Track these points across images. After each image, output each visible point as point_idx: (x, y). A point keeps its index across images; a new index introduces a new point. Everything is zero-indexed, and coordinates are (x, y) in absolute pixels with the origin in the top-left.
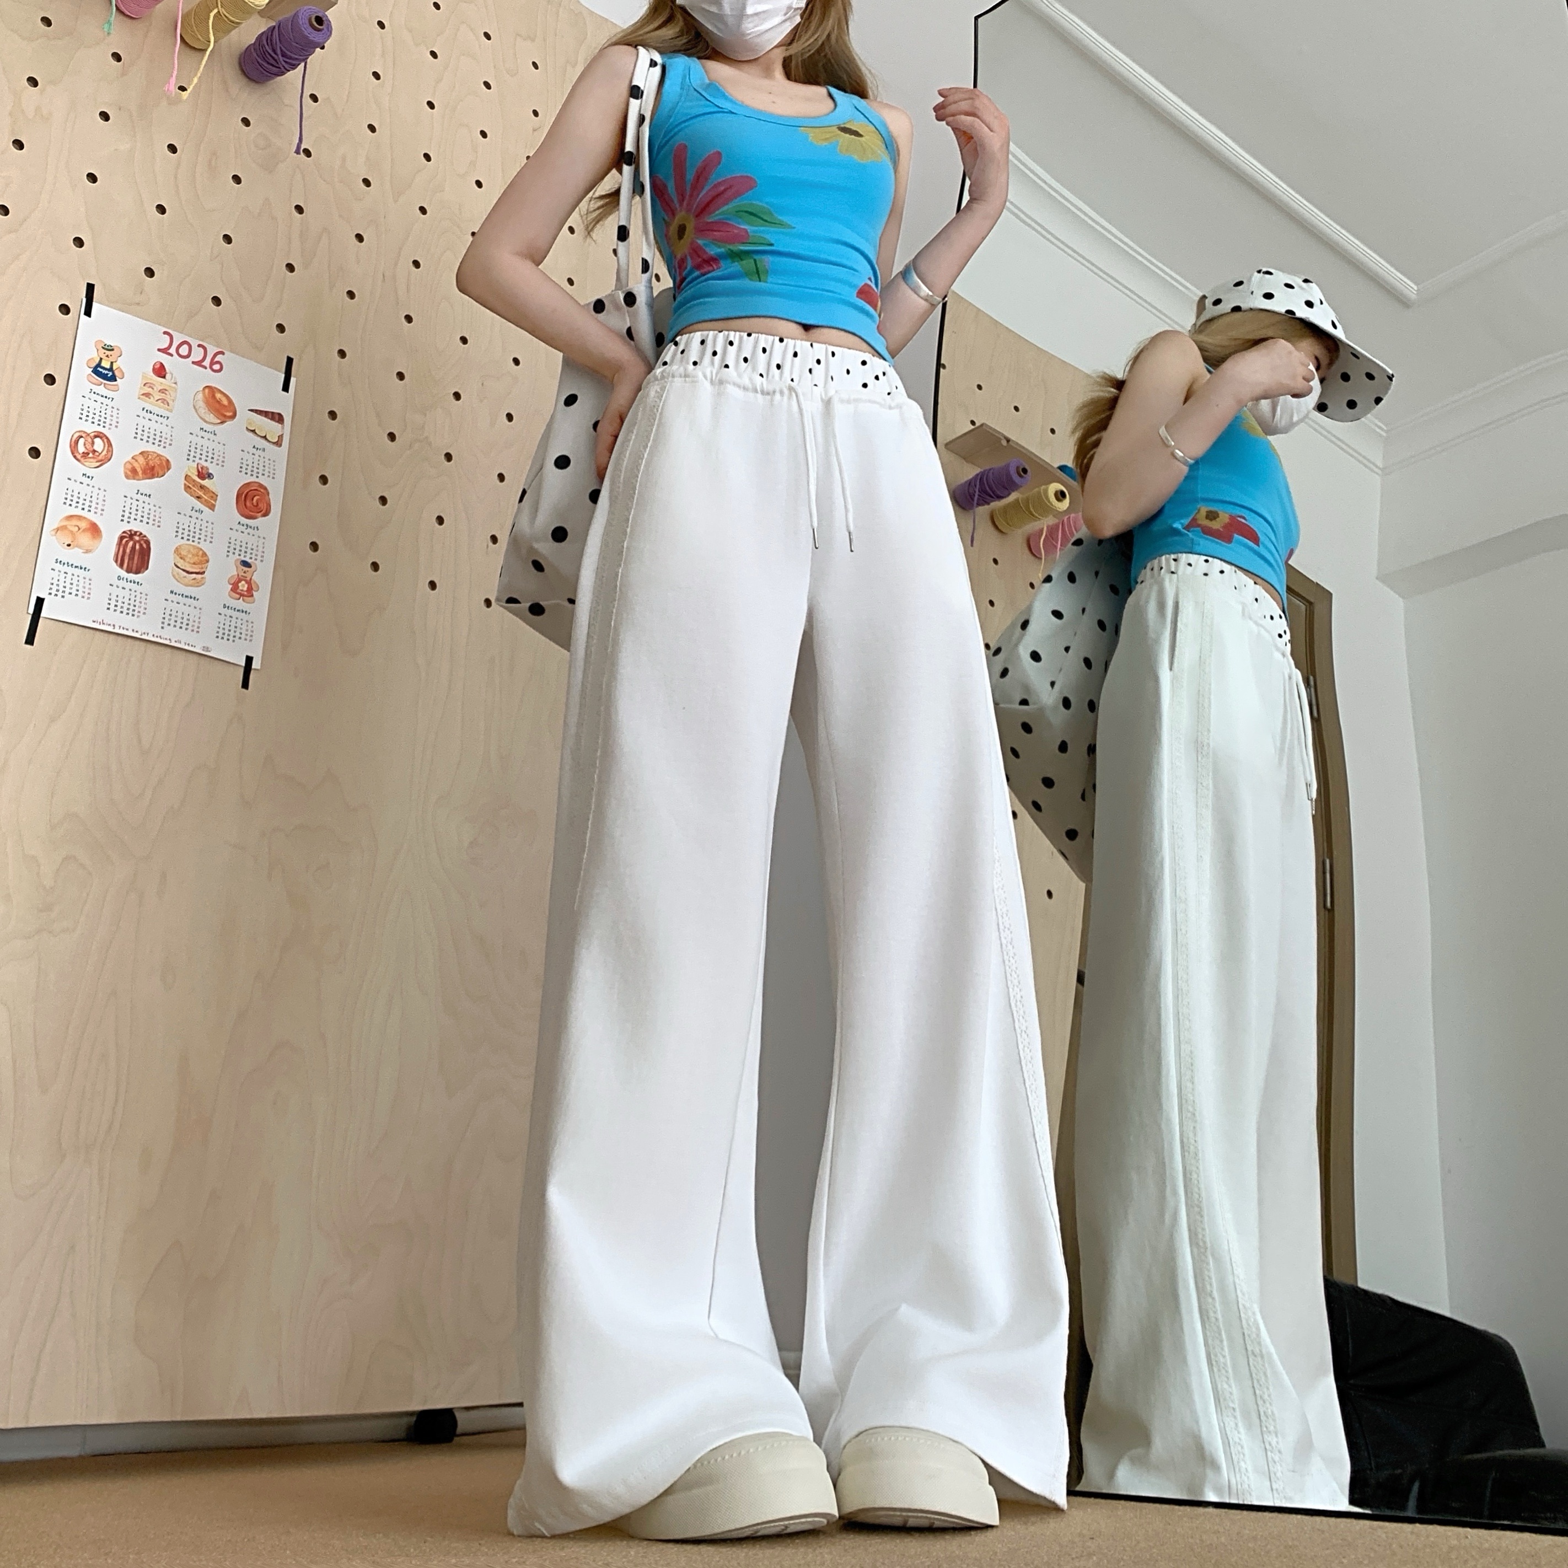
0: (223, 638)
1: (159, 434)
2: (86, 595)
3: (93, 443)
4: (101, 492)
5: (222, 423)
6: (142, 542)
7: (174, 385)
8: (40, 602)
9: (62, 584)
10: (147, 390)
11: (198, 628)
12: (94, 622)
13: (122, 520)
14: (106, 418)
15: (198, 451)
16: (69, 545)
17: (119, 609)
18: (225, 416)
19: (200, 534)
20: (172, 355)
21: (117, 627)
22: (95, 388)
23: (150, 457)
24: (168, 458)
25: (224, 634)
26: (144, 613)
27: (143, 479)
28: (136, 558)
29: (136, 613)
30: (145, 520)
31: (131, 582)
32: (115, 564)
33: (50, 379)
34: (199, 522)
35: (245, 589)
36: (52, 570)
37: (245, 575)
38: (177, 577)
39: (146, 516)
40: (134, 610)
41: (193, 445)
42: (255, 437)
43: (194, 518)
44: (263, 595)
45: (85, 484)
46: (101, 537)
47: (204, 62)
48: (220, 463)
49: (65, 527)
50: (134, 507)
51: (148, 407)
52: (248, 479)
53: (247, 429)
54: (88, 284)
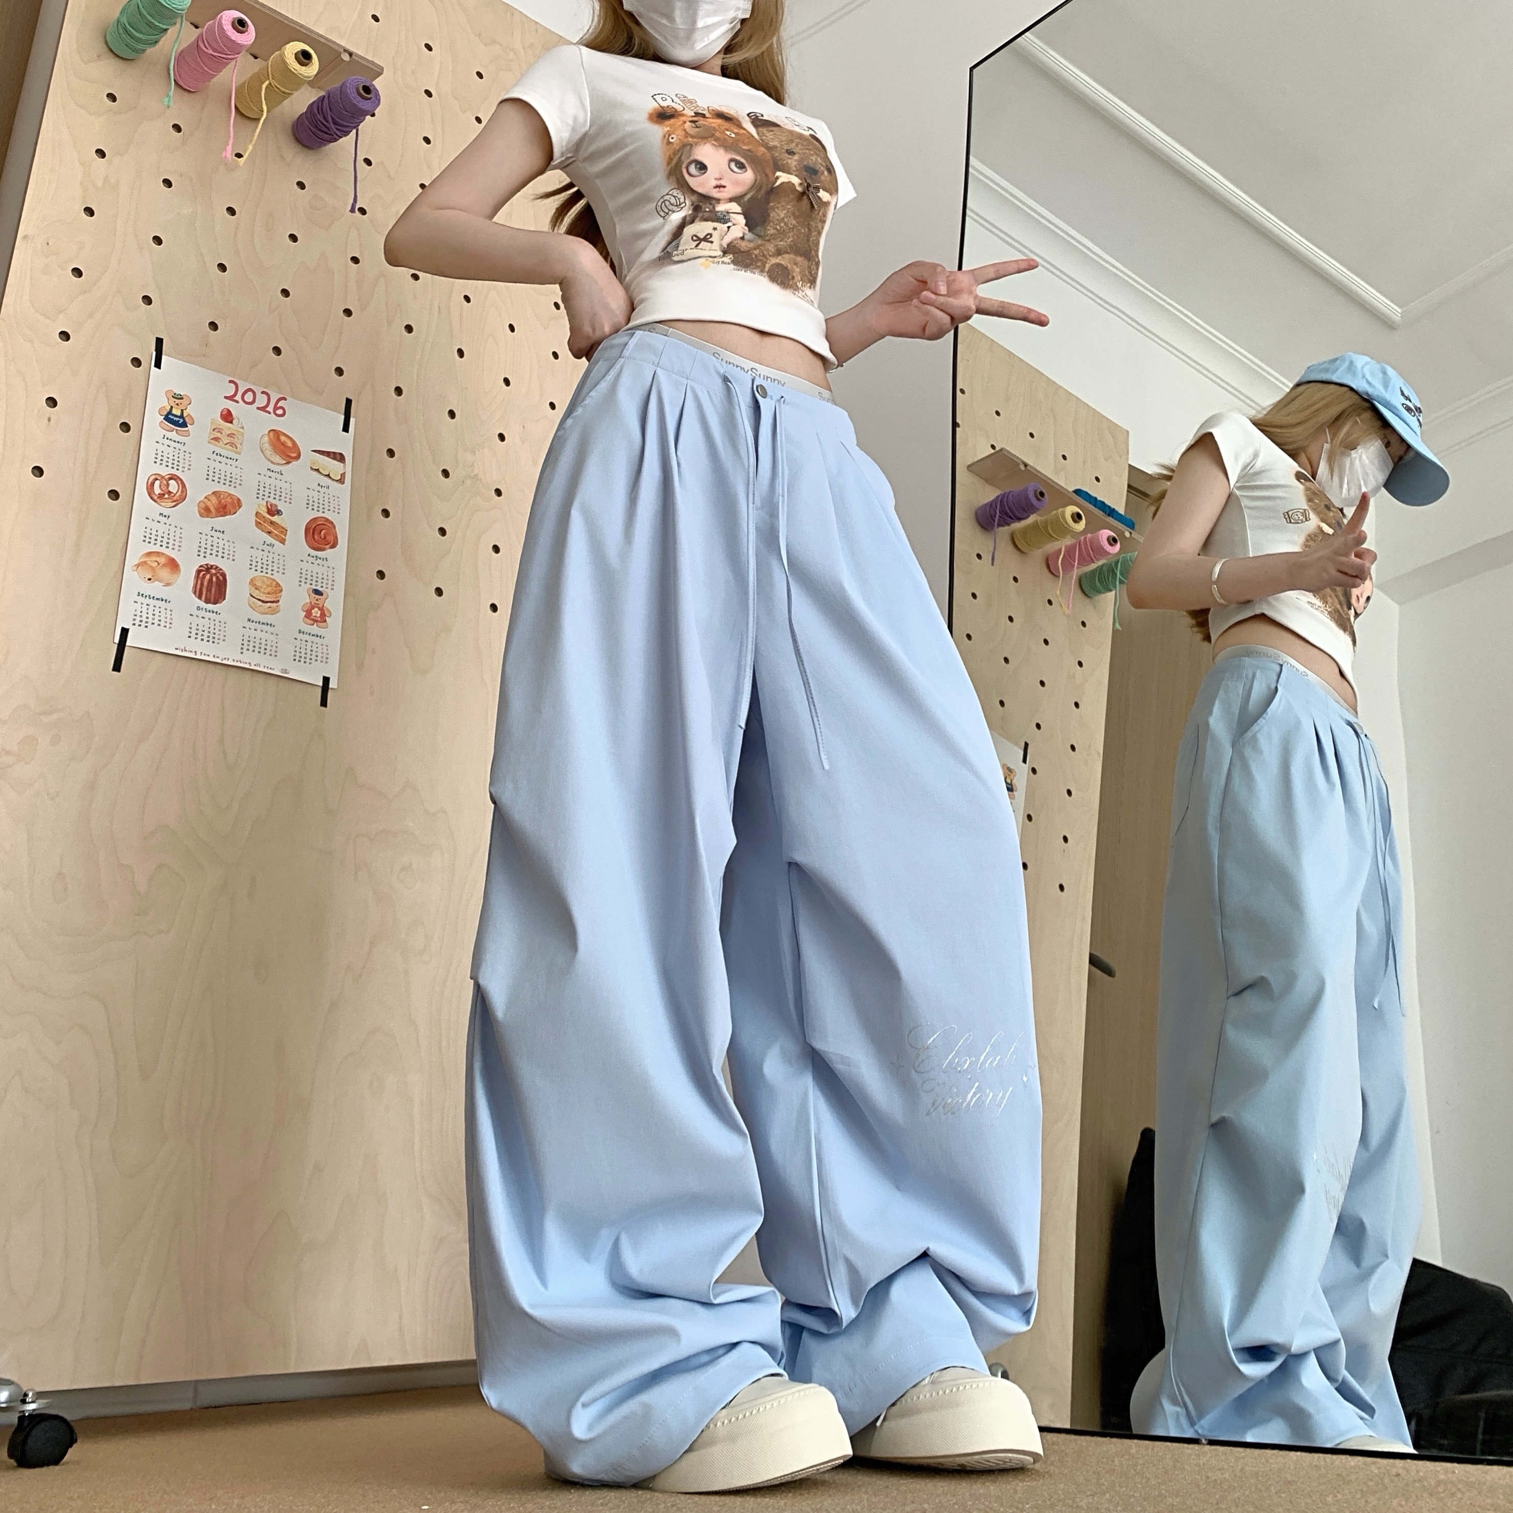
0: (300, 661)
1: (229, 475)
2: (168, 625)
3: (168, 485)
4: (178, 530)
5: (288, 463)
6: (218, 575)
7: (241, 430)
8: (125, 632)
9: (145, 615)
10: (216, 434)
11: (276, 652)
12: (177, 649)
13: (199, 555)
14: (178, 462)
15: (266, 489)
16: (150, 579)
17: (200, 637)
18: (289, 456)
19: (273, 566)
20: (237, 402)
21: (198, 653)
22: (169, 435)
23: (222, 496)
24: (239, 496)
25: (301, 657)
26: (224, 640)
27: (217, 517)
28: (213, 590)
29: (216, 640)
30: (220, 554)
31: (209, 611)
32: (193, 595)
33: (125, 427)
34: (271, 555)
35: (318, 615)
36: (135, 602)
37: (317, 602)
38: (253, 606)
39: (221, 551)
40: (214, 638)
41: (262, 485)
42: (319, 476)
43: (266, 551)
44: (335, 621)
45: (162, 523)
46: (180, 571)
47: (258, 130)
48: (288, 501)
49: (145, 563)
50: (209, 543)
51: (218, 450)
52: (317, 515)
53: (312, 469)
54: (157, 339)
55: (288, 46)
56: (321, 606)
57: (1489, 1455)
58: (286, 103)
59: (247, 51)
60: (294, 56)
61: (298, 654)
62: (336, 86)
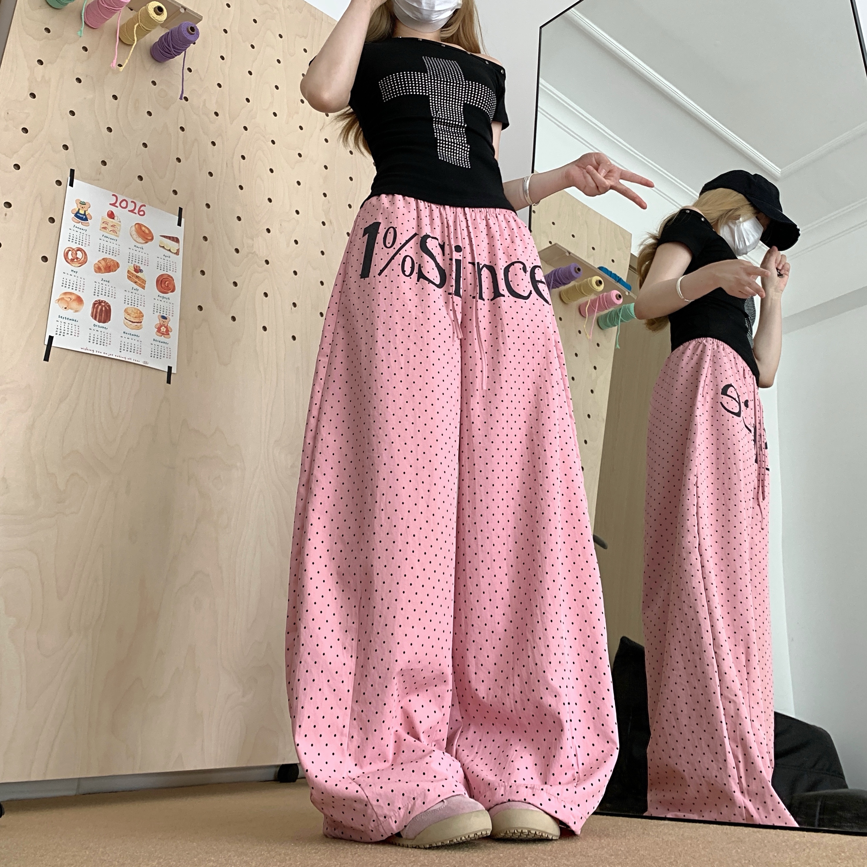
0: (154, 357)
1: (112, 249)
2: (77, 335)
3: (76, 254)
4: (82, 280)
5: (146, 242)
6: (106, 306)
7: (119, 223)
8: (51, 338)
9: (62, 328)
10: (105, 225)
11: (140, 351)
12: (82, 349)
13: (95, 295)
14: (83, 241)
15: (134, 257)
16: (66, 308)
17: (95, 342)
18: (147, 239)
19: (138, 302)
20: (117, 207)
21: (95, 351)
22: (77, 225)
23: (108, 261)
24: (118, 261)
25: (155, 355)
26: (110, 344)
27: (105, 273)
28: (103, 315)
30: (107, 294)
31: (101, 327)
32: (92, 318)
33: (52, 220)
34: (137, 295)
35: (164, 331)
36: (57, 321)
37: (164, 323)
38: (127, 324)
39: (107, 292)
40: (104, 343)
41: (131, 254)
42: (165, 250)
43: (134, 293)
44: (174, 334)
45: (73, 276)
46: (83, 303)
47: (131, 51)
48: (146, 264)
49: (62, 299)
50: (101, 288)
51: (106, 235)
52: (162, 272)
53: (160, 246)
54: (71, 170)
55: (150, 4)
56: (166, 325)
57: (824, 827)
58: (148, 35)
59: (127, 6)
60: (153, 9)
61: (153, 353)
62: (176, 27)
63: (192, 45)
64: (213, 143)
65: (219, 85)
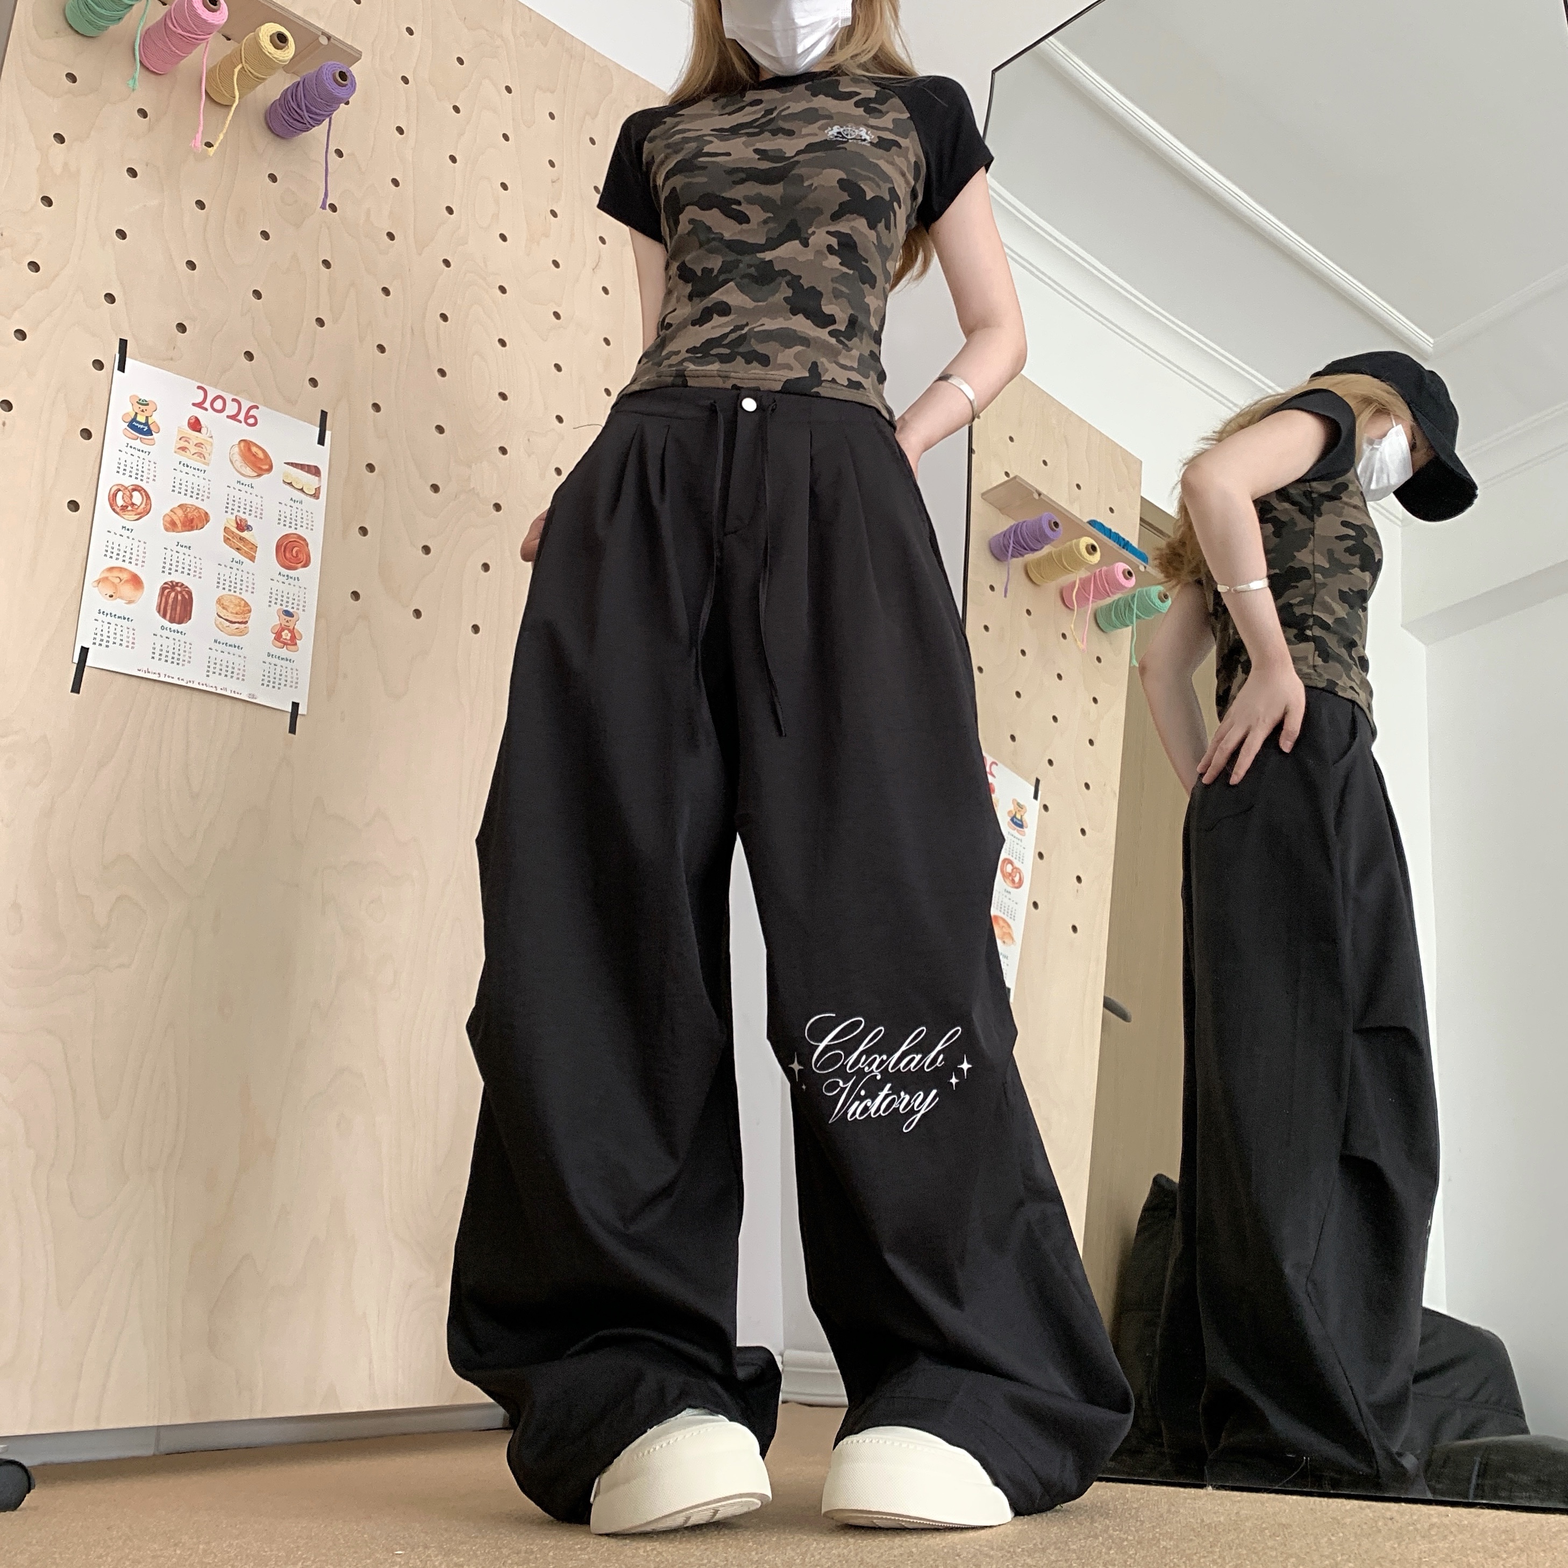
0: (268, 686)
1: (196, 487)
2: (131, 645)
3: (131, 496)
4: (141, 544)
5: (259, 475)
6: (184, 593)
7: (210, 440)
8: (84, 651)
9: (105, 633)
10: (183, 444)
11: (244, 676)
12: (141, 671)
13: (163, 572)
14: (143, 472)
15: (236, 503)
16: (111, 596)
17: (163, 658)
18: (261, 469)
19: (241, 585)
20: (206, 409)
21: (162, 676)
22: (132, 443)
23: (188, 510)
24: (206, 510)
25: (269, 681)
26: (189, 662)
27: (183, 531)
28: (179, 608)
29: (180, 662)
30: (186, 571)
31: (174, 631)
32: (157, 614)
33: (87, 434)
34: (239, 573)
35: (288, 638)
36: (96, 620)
37: (287, 624)
38: (220, 626)
39: (187, 567)
40: (178, 659)
41: (231, 498)
42: (292, 489)
43: (235, 569)
44: (306, 644)
45: (125, 537)
46: (143, 588)
47: (230, 118)
48: (259, 516)
49: (107, 578)
50: (175, 559)
51: (185, 460)
52: (288, 531)
53: (284, 482)
54: (121, 339)
55: (263, 27)
56: (291, 628)
58: (260, 87)
59: (219, 32)
60: (269, 38)
61: (266, 679)
62: (312, 71)
63: (342, 105)
64: (386, 291)
65: (395, 182)
